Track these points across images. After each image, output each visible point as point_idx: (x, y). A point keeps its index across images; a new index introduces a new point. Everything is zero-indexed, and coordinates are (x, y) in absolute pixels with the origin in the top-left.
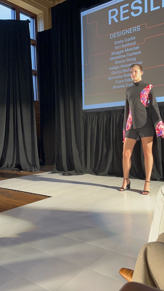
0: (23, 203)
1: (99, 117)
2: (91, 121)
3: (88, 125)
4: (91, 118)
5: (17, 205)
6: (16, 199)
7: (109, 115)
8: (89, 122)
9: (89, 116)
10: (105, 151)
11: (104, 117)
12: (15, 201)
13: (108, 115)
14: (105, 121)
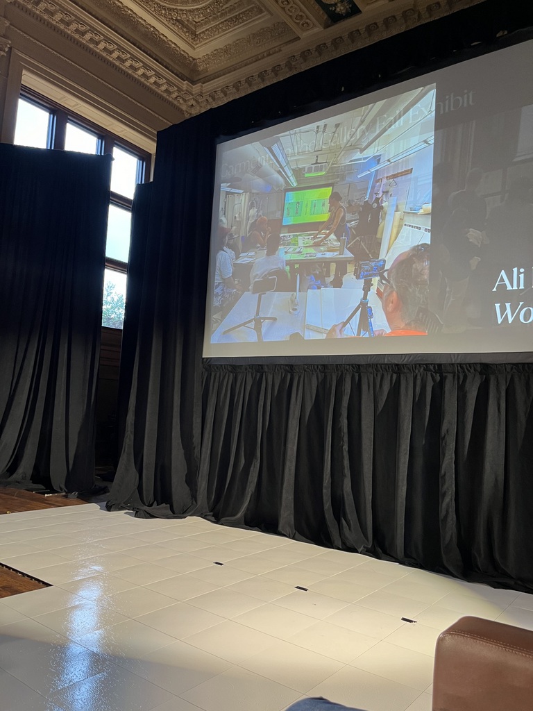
1: (235, 379)
2: (216, 384)
3: (210, 394)
4: (217, 380)
7: (258, 374)
8: (213, 386)
9: (213, 374)
10: (243, 461)
11: (247, 378)
13: (256, 375)
14: (249, 388)
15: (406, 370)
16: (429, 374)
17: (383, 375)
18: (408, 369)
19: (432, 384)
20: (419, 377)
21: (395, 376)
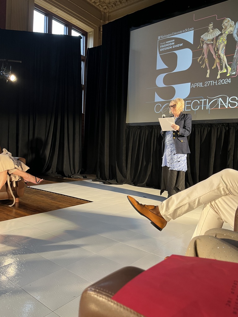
0: (66, 205)
1: (141, 131)
2: (133, 134)
3: (130, 138)
4: (133, 132)
5: (60, 207)
6: (59, 202)
7: (151, 129)
8: (131, 135)
9: (131, 130)
10: (145, 163)
11: (146, 131)
12: (59, 203)
14: (147, 135)
15: (214, 126)
16: (224, 127)
17: (204, 128)
18: (215, 125)
19: (225, 131)
20: (219, 129)
21: (209, 128)
